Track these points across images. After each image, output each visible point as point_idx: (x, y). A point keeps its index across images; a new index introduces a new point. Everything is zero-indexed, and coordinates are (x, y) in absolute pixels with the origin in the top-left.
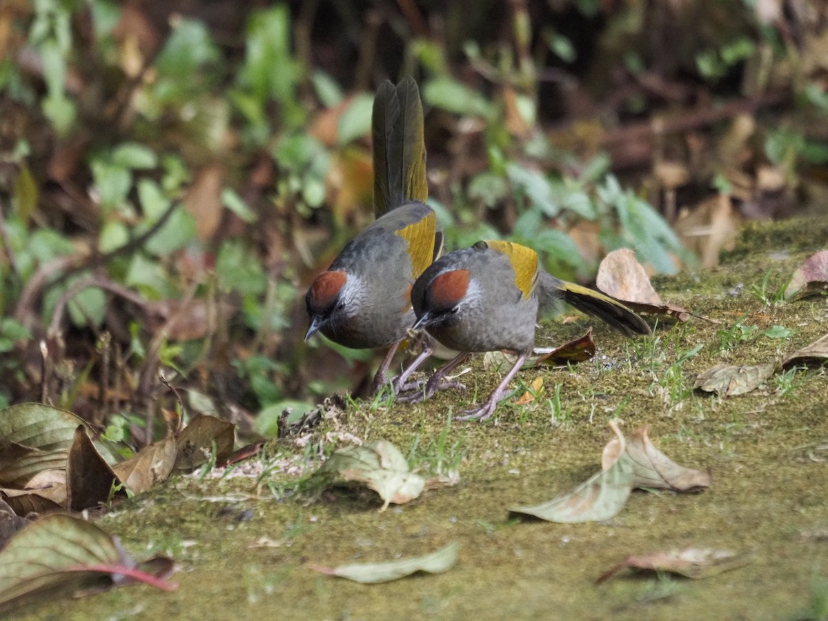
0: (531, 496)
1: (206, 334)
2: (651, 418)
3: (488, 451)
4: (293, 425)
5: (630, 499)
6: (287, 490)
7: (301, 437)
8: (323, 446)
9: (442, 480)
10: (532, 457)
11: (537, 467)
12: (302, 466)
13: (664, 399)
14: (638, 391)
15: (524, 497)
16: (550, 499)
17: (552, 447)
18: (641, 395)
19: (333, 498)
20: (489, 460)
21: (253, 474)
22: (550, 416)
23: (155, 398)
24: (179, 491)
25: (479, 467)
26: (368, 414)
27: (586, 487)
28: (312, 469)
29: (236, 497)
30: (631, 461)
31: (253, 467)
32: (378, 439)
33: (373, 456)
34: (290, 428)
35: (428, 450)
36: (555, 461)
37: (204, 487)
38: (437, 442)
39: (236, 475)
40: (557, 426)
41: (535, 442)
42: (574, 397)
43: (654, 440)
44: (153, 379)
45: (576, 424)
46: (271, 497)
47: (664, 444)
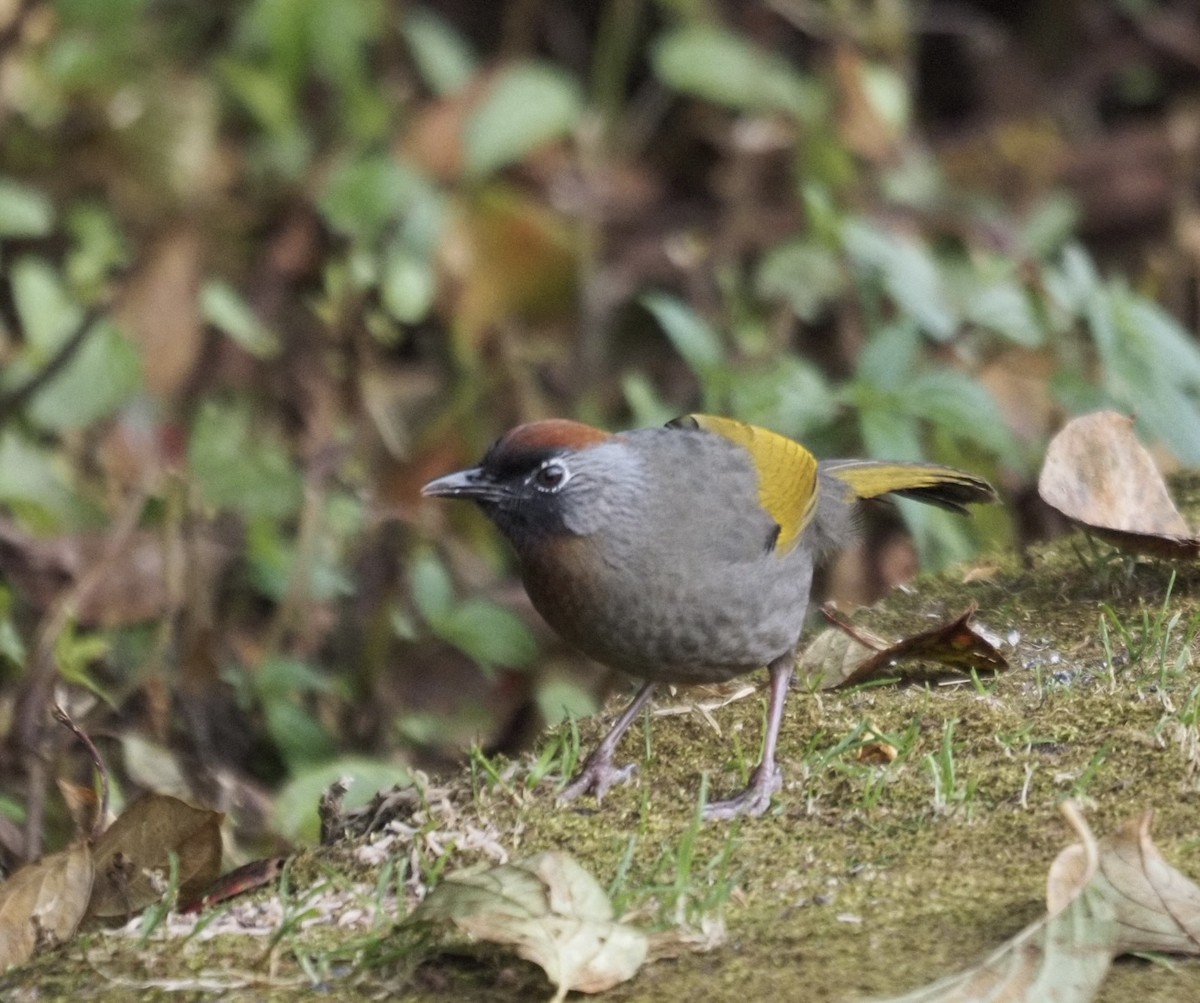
0: (887, 972)
1: (163, 610)
2: (1159, 795)
3: (793, 872)
4: (352, 817)
5: (1109, 978)
6: (337, 964)
7: (369, 843)
8: (420, 863)
9: (685, 939)
10: (889, 884)
11: (901, 908)
12: (372, 908)
13: (1188, 752)
14: (1130, 735)
15: (872, 974)
16: (930, 981)
17: (936, 861)
18: (1136, 743)
19: (440, 981)
20: (793, 892)
21: (262, 927)
22: (931, 793)
23: (48, 756)
24: (94, 965)
25: (772, 907)
26: (518, 788)
27: (1011, 952)
28: (395, 915)
29: (222, 979)
30: (1113, 893)
31: (262, 912)
32: (546, 848)
33: (533, 886)
34: (347, 823)
35: (655, 872)
36: (942, 893)
37: (150, 959)
38: (675, 852)
39: (223, 929)
40: (946, 813)
41: (898, 850)
42: (985, 748)
43: (1166, 846)
44: (42, 714)
45: (990, 810)
46: (301, 979)
47: (1188, 854)
